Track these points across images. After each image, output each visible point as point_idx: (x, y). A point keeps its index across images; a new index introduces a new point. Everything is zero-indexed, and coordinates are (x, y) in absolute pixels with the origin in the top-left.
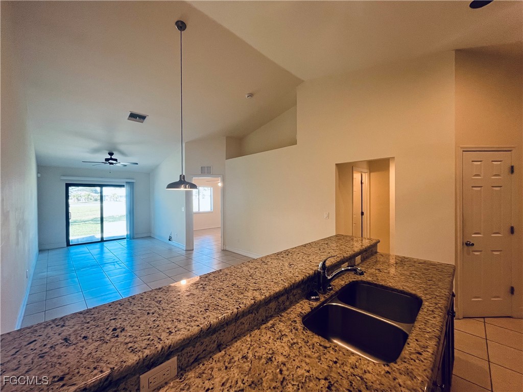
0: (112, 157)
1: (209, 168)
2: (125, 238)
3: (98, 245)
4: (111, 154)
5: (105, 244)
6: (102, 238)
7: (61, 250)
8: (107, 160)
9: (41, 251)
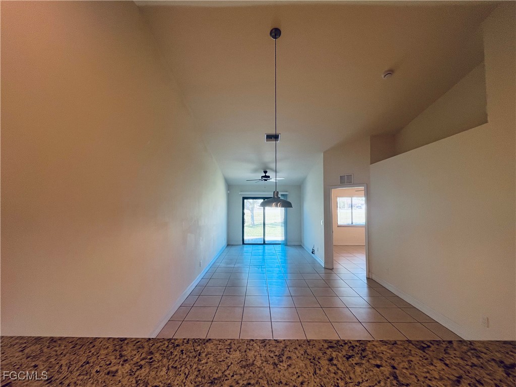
0: (267, 175)
1: (349, 177)
2: (280, 244)
3: (261, 247)
4: (265, 172)
5: (266, 246)
6: (264, 241)
7: (240, 246)
8: (262, 177)
9: (228, 245)
